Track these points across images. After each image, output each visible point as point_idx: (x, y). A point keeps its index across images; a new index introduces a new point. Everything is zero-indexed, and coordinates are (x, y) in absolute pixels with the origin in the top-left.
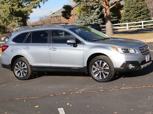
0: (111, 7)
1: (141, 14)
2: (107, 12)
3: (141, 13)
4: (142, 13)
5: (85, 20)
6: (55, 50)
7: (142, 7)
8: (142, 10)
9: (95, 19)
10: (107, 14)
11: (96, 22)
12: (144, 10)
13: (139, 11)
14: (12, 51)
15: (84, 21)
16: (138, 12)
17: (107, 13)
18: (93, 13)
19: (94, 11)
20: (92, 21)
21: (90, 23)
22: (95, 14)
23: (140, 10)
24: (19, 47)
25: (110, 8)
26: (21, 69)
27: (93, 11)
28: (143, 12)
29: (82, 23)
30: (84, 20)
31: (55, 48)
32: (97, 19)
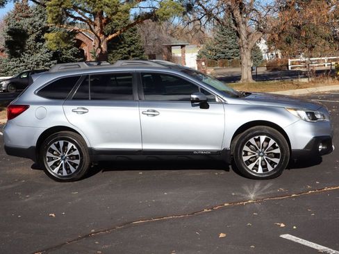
0: (110, 37)
1: (130, 54)
2: (102, 46)
3: (129, 52)
4: (132, 54)
5: (24, 62)
6: (154, 115)
7: (131, 42)
8: (133, 48)
9: (43, 61)
10: (102, 51)
11: (46, 66)
12: (137, 49)
13: (128, 49)
14: (41, 118)
15: (22, 64)
16: (125, 51)
17: (101, 49)
18: (40, 48)
19: (41, 44)
20: (38, 65)
21: (35, 69)
22: (43, 50)
23: (128, 47)
24: (59, 108)
25: (107, 39)
26: (62, 157)
27: (39, 44)
28: (133, 52)
29: (17, 67)
30: (21, 62)
31: (154, 111)
32: (48, 62)
